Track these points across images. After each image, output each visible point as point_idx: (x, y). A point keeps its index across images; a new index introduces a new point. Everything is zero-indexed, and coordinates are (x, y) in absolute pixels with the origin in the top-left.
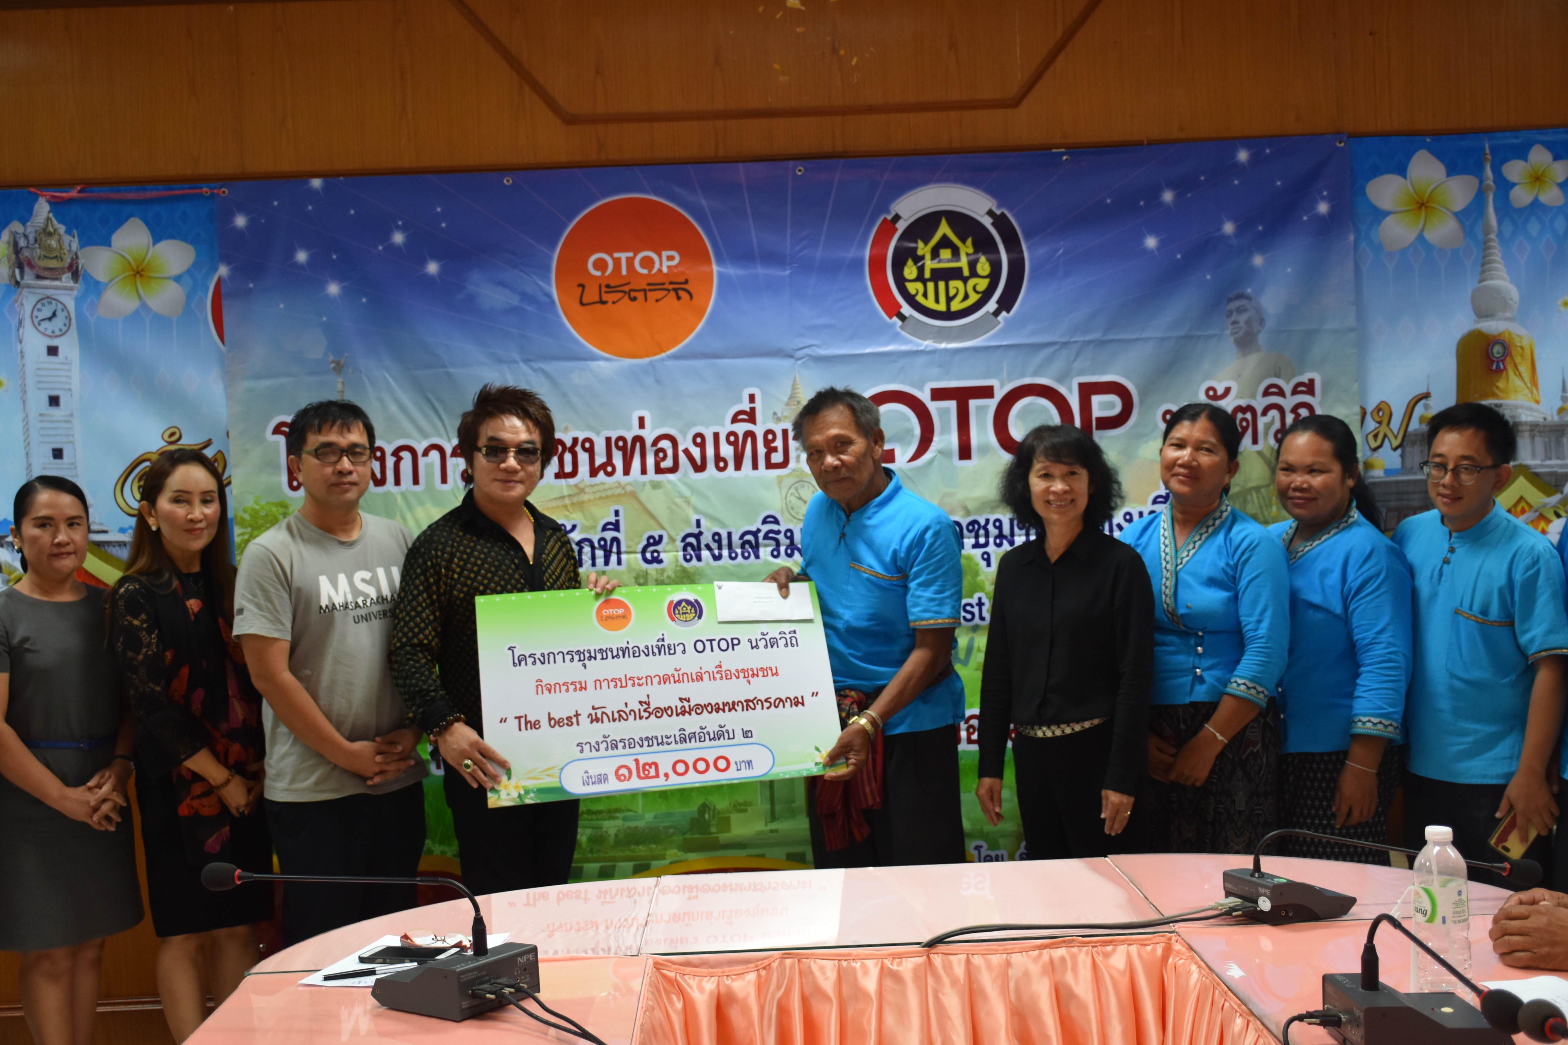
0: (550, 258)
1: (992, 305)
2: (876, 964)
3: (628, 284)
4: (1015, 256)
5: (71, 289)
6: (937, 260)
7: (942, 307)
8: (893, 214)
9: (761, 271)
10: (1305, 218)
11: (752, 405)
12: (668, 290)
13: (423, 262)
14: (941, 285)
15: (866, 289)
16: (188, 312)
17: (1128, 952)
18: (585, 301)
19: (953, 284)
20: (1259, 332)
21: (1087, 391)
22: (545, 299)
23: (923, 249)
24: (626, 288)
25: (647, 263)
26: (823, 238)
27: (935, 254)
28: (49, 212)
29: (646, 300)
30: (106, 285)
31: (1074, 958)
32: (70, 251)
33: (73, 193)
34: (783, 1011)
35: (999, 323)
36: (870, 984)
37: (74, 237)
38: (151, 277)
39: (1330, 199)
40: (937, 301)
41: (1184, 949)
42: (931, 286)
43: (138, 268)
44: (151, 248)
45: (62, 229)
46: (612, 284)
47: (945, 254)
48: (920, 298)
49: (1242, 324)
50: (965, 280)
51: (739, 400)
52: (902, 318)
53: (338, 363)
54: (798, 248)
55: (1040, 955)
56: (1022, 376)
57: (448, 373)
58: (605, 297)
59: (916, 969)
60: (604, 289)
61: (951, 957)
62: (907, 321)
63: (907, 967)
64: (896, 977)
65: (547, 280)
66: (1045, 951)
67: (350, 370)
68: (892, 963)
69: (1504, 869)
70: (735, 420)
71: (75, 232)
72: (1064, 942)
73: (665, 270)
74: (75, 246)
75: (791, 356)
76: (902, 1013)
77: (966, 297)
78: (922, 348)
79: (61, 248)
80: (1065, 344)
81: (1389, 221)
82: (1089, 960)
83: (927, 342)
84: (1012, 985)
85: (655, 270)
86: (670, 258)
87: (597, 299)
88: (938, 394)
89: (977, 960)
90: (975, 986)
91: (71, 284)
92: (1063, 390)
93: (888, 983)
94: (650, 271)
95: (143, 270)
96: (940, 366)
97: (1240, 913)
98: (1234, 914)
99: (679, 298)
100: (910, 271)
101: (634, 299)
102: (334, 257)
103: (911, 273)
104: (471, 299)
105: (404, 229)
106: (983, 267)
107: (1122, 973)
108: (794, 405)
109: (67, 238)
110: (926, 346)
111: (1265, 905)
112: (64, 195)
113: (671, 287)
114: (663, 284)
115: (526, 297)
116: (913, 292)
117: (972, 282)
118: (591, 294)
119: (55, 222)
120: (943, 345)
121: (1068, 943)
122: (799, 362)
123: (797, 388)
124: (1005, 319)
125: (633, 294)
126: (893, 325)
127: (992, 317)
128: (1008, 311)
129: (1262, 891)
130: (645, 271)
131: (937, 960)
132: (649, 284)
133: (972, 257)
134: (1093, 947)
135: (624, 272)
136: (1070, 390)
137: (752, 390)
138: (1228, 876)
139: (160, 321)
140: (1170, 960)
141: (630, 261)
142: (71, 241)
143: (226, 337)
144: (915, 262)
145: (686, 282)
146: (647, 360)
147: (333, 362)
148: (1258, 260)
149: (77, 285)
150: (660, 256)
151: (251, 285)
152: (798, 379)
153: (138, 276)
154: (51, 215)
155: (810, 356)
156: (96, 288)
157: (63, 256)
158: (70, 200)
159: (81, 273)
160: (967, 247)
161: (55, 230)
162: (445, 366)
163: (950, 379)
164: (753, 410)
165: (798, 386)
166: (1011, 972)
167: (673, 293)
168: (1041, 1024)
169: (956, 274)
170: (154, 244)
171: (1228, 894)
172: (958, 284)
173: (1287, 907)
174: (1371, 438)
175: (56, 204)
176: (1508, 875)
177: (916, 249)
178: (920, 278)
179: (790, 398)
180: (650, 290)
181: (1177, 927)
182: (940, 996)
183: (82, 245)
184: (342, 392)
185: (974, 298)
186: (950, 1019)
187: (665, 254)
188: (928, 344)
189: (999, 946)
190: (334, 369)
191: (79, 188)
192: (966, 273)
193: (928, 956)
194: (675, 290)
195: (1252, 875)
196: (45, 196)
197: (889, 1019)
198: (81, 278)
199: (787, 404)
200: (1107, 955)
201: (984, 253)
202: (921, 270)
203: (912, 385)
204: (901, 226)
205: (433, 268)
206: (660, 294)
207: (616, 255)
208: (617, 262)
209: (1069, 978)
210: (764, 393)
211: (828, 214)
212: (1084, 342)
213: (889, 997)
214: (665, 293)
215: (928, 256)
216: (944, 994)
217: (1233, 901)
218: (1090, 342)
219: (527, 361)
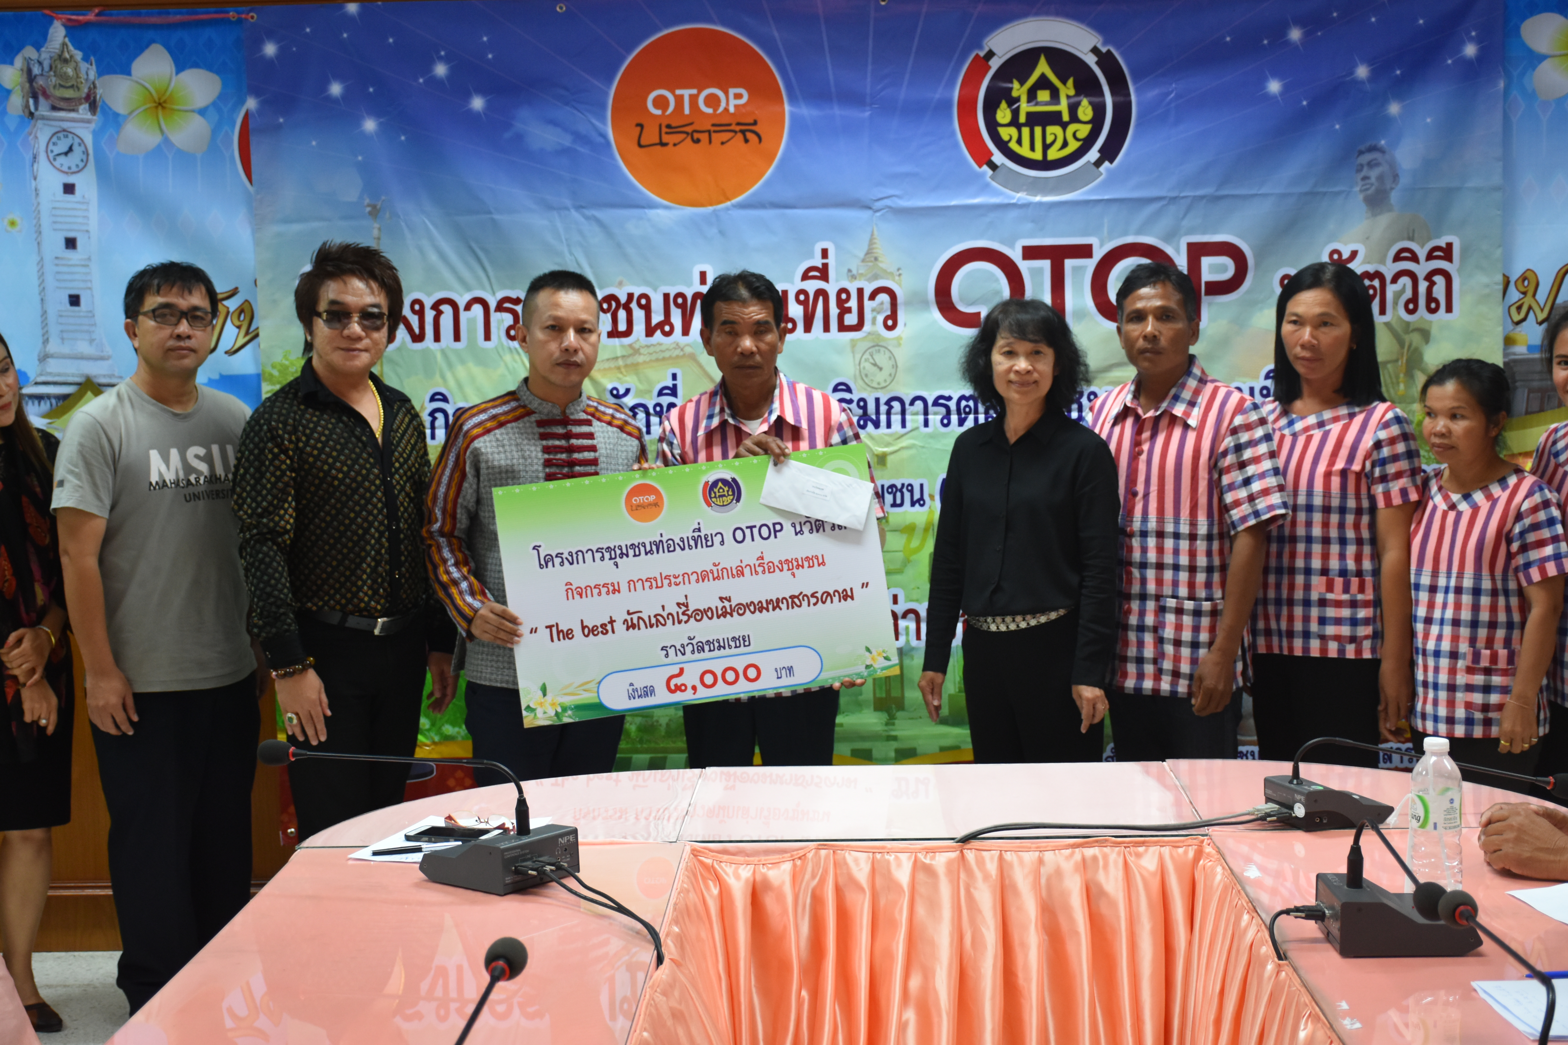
0: (607, 94)
1: (1093, 154)
2: (910, 858)
3: (691, 124)
4: (1121, 99)
5: (89, 121)
6: (1033, 103)
7: (1038, 155)
8: (986, 49)
9: (837, 111)
10: (1450, 62)
11: (825, 261)
12: (735, 132)
13: (467, 96)
14: (1038, 130)
15: (953, 133)
16: (214, 148)
17: (1160, 854)
18: (643, 142)
19: (1050, 129)
20: (1392, 189)
21: (1197, 251)
22: (600, 140)
23: (1019, 90)
24: (689, 129)
25: (712, 101)
26: (907, 76)
27: (1032, 96)
28: (65, 37)
29: (710, 142)
30: (126, 117)
31: (1105, 857)
32: (87, 80)
33: (91, 17)
34: (817, 900)
35: (1101, 174)
36: (903, 875)
37: (91, 64)
38: (173, 110)
39: (1478, 41)
40: (1032, 148)
41: (1214, 852)
42: (1026, 131)
43: (159, 99)
44: (174, 78)
45: (78, 55)
46: (674, 125)
47: (1044, 95)
48: (1013, 145)
49: (1373, 180)
50: (1064, 126)
51: (811, 256)
52: (993, 167)
53: (374, 207)
54: (879, 87)
55: (1072, 854)
56: (1125, 233)
57: (493, 220)
58: (666, 138)
59: (949, 863)
60: (664, 130)
61: (984, 853)
62: (998, 170)
63: (941, 861)
64: (929, 870)
65: (603, 119)
66: (1077, 850)
67: (387, 215)
68: (925, 857)
69: (1548, 783)
70: (805, 277)
71: (92, 59)
72: (1097, 841)
73: (732, 109)
74: (92, 74)
75: (870, 208)
76: (934, 905)
77: (1065, 144)
78: (1014, 201)
79: (78, 77)
80: (1174, 199)
81: (1545, 65)
82: (1121, 861)
83: (1019, 195)
84: (1043, 881)
85: (721, 110)
86: (738, 96)
87: (657, 141)
88: (1030, 253)
89: (1008, 856)
90: (1007, 882)
91: (89, 116)
92: (1169, 250)
93: (921, 876)
94: (715, 110)
95: (165, 102)
96: (1033, 221)
97: (1275, 818)
98: (1269, 819)
99: (746, 141)
100: (1003, 115)
101: (698, 141)
102: (371, 90)
103: (1004, 117)
104: (519, 138)
105: (446, 60)
106: (1085, 111)
107: (1154, 874)
108: (871, 261)
109: (84, 66)
110: (1019, 199)
111: (1300, 811)
112: (81, 18)
113: (738, 128)
114: (730, 125)
115: (579, 137)
116: (1005, 138)
117: (1072, 128)
118: (650, 136)
119: (71, 47)
120: (1038, 199)
121: (1101, 842)
122: (878, 214)
123: (875, 243)
124: (1108, 170)
125: (696, 136)
126: (983, 175)
127: (1094, 168)
128: (1111, 162)
129: (1298, 797)
130: (710, 111)
131: (970, 855)
132: (713, 125)
133: (1073, 100)
134: (1125, 847)
135: (687, 111)
136: (1178, 250)
137: (825, 245)
138: (1269, 783)
139: (184, 158)
140: (1201, 862)
141: (694, 99)
142: (88, 69)
143: (254, 177)
144: (1010, 105)
145: (755, 123)
146: (710, 209)
147: (368, 205)
148: (1394, 109)
149: (95, 118)
150: (726, 93)
151: (281, 120)
152: (876, 233)
153: (160, 108)
154: (67, 40)
155: (890, 207)
156: (114, 120)
157: (79, 85)
158: (87, 25)
159: (99, 104)
160: (1068, 88)
161: (71, 57)
162: (490, 213)
163: (1044, 236)
164: (825, 266)
165: (875, 241)
166: (1043, 870)
167: (740, 136)
168: (1071, 920)
169: (1054, 118)
170: (177, 73)
171: (1268, 800)
172: (1056, 130)
173: (1320, 814)
174: (1513, 310)
175: (72, 28)
176: (1553, 789)
177: (1011, 89)
178: (1014, 122)
179: (867, 254)
180: (715, 132)
181: (1211, 830)
182: (972, 890)
183: (101, 73)
184: (379, 239)
185: (1073, 146)
186: (980, 912)
187: (732, 91)
188: (1021, 197)
189: (1032, 843)
190: (370, 213)
191: (97, 11)
192: (1066, 117)
193: (962, 852)
194: (743, 132)
195: (1291, 782)
196: (60, 19)
197: (921, 910)
198: (99, 109)
199: (863, 261)
200: (1139, 856)
201: (1086, 96)
202: (1016, 113)
203: (1002, 242)
204: (995, 64)
205: (477, 103)
206: (725, 136)
207: (678, 92)
208: (679, 100)
209: (1101, 877)
210: (838, 247)
211: (914, 49)
212: (1195, 197)
213: (922, 890)
214: (731, 135)
215: (1024, 98)
216: (975, 888)
217: (1272, 807)
218: (1202, 197)
219: (579, 208)
